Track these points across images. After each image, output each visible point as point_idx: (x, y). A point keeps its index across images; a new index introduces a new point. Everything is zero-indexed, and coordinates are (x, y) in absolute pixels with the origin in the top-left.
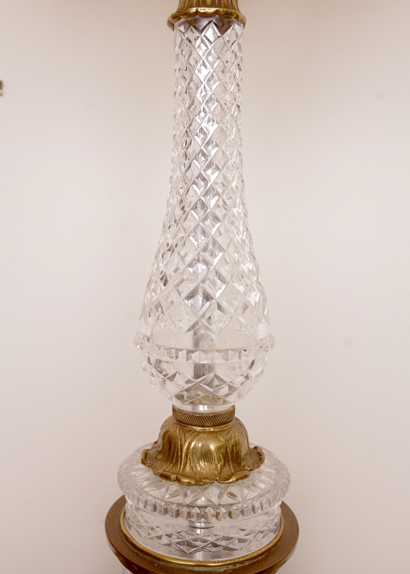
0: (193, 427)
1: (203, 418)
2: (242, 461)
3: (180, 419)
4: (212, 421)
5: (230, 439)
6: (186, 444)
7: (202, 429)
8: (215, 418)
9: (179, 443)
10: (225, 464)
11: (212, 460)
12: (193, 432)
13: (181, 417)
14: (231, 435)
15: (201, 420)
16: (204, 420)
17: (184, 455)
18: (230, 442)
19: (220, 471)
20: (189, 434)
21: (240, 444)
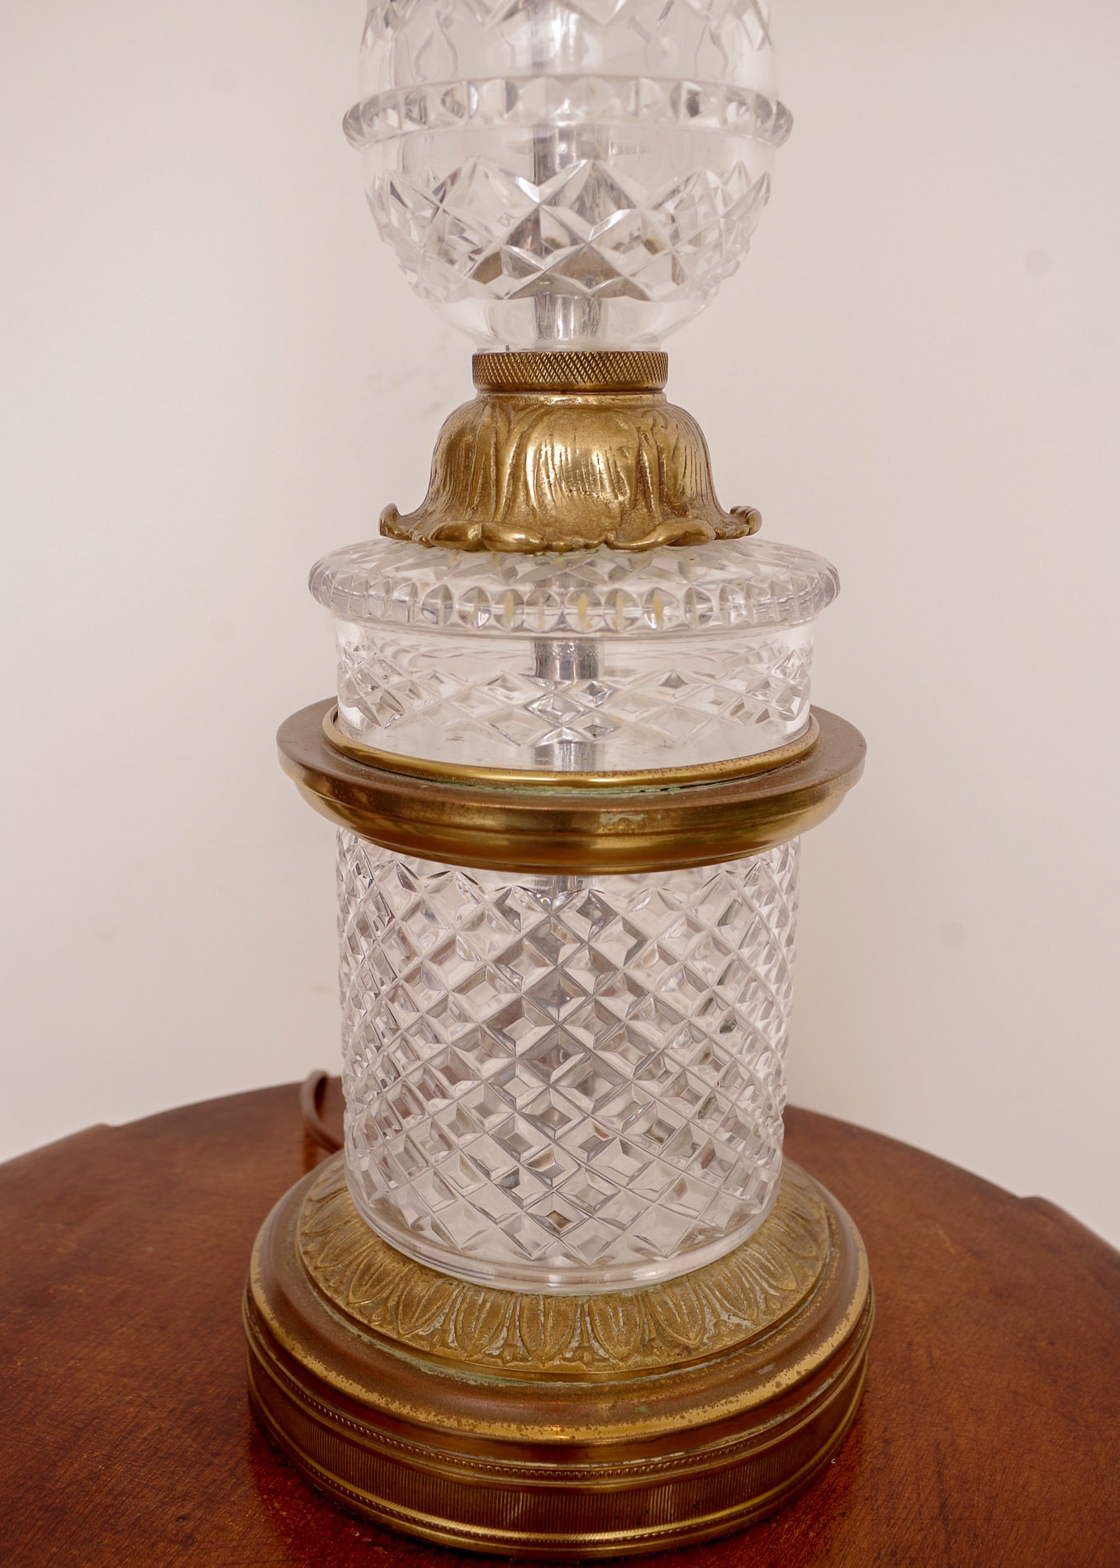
0: (534, 396)
1: (566, 362)
2: (689, 507)
3: (496, 377)
4: (593, 371)
5: (652, 430)
6: (512, 438)
7: (565, 398)
8: (604, 364)
9: (493, 441)
10: (634, 503)
11: (595, 485)
12: (536, 409)
13: (498, 371)
14: (655, 420)
15: (560, 366)
16: (568, 366)
17: (508, 471)
18: (649, 436)
19: (619, 519)
20: (521, 415)
21: (682, 450)
